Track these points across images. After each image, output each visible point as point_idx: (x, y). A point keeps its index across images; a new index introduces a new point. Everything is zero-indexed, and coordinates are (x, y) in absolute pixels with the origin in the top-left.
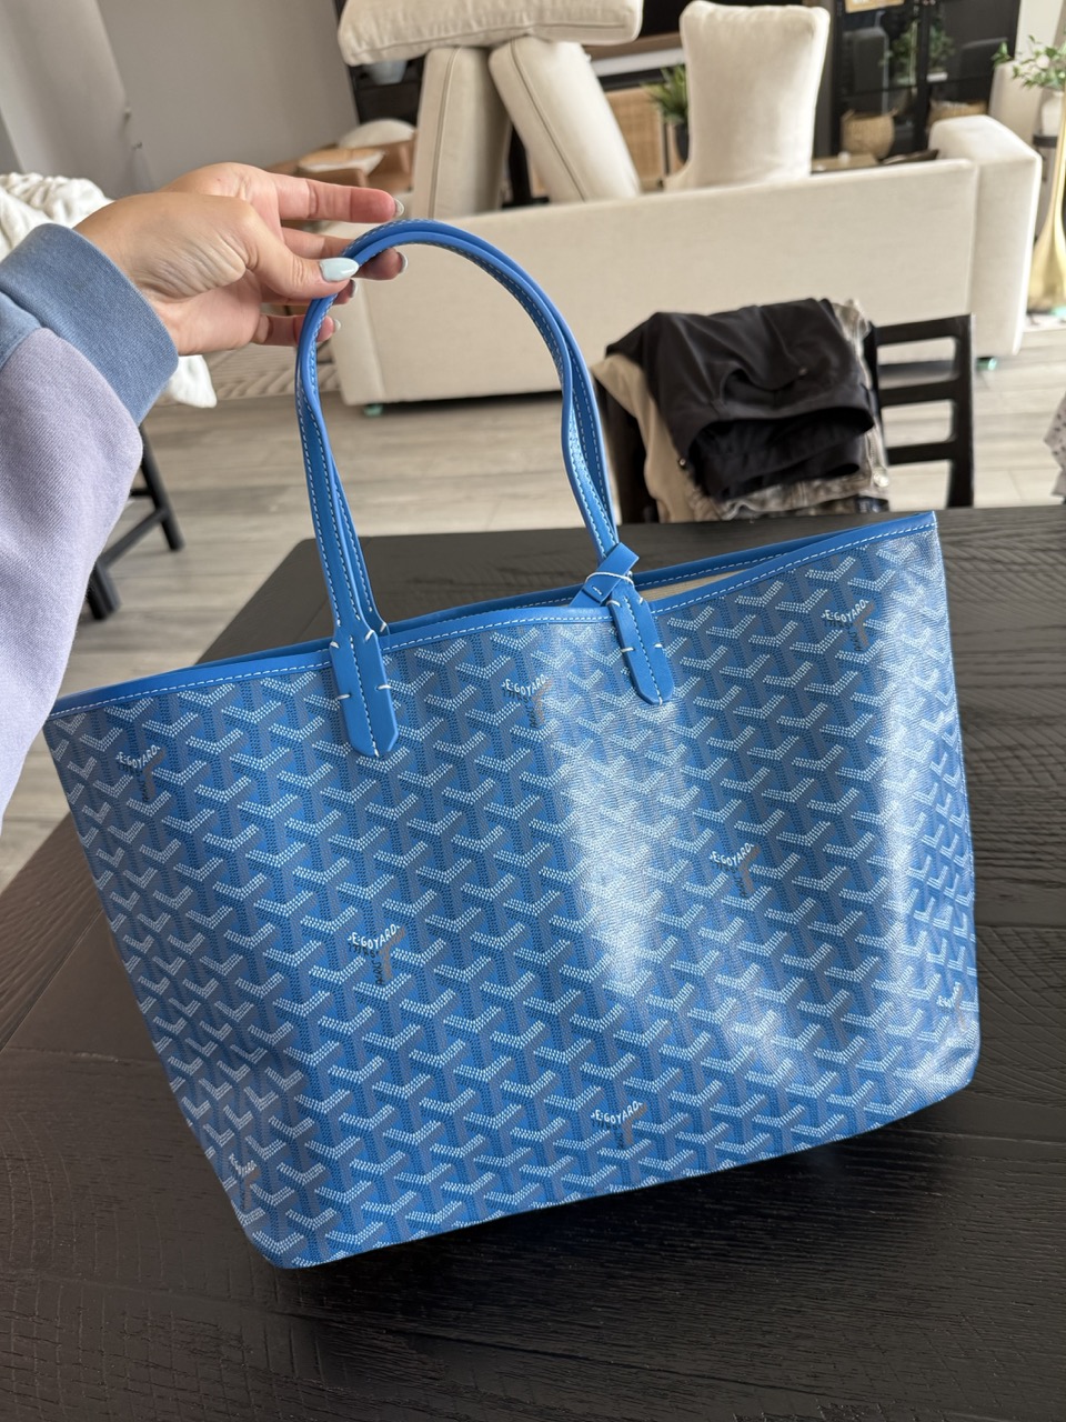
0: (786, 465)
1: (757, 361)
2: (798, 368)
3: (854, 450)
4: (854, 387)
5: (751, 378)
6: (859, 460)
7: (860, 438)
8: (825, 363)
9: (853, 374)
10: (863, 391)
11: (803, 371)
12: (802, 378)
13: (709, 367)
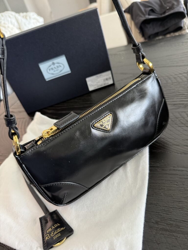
0: (164, 29)
1: (157, 7)
2: (166, 7)
3: (181, 23)
4: (181, 7)
5: (155, 11)
6: (182, 25)
7: (183, 21)
8: (173, 4)
9: (180, 5)
10: (183, 8)
11: (168, 8)
12: (167, 9)
13: (145, 10)
